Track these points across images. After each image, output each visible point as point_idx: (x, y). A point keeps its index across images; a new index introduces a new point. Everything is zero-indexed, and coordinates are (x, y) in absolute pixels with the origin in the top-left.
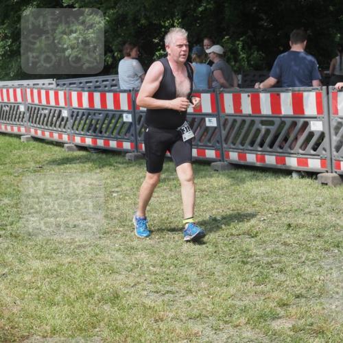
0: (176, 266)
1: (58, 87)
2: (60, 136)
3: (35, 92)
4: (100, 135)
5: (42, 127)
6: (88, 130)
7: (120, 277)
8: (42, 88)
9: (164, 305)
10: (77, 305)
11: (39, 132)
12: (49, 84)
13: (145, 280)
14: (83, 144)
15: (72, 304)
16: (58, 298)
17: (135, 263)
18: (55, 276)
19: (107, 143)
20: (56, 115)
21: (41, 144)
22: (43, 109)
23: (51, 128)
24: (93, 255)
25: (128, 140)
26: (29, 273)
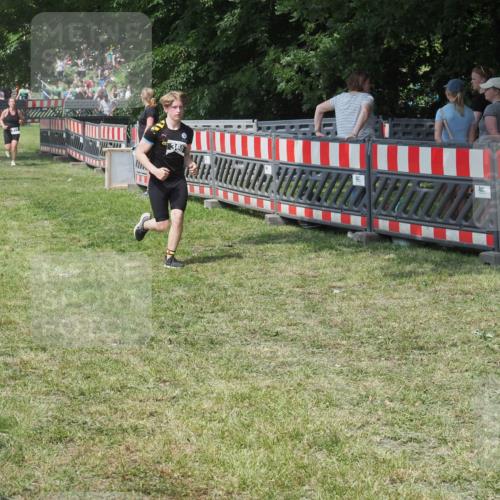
0: (423, 402)
1: (260, 132)
2: (260, 203)
3: (227, 137)
4: (317, 203)
5: (235, 188)
6: (301, 196)
7: (340, 413)
8: (237, 132)
9: (405, 458)
10: (278, 449)
11: (230, 196)
12: (248, 126)
13: (379, 420)
14: (292, 216)
15: (270, 448)
16: (251, 437)
17: (364, 393)
18: (247, 404)
19: (327, 215)
20: (255, 172)
21: (232, 213)
22: (237, 162)
23: (247, 190)
24: (303, 377)
25: (357, 213)
26: (210, 398)
